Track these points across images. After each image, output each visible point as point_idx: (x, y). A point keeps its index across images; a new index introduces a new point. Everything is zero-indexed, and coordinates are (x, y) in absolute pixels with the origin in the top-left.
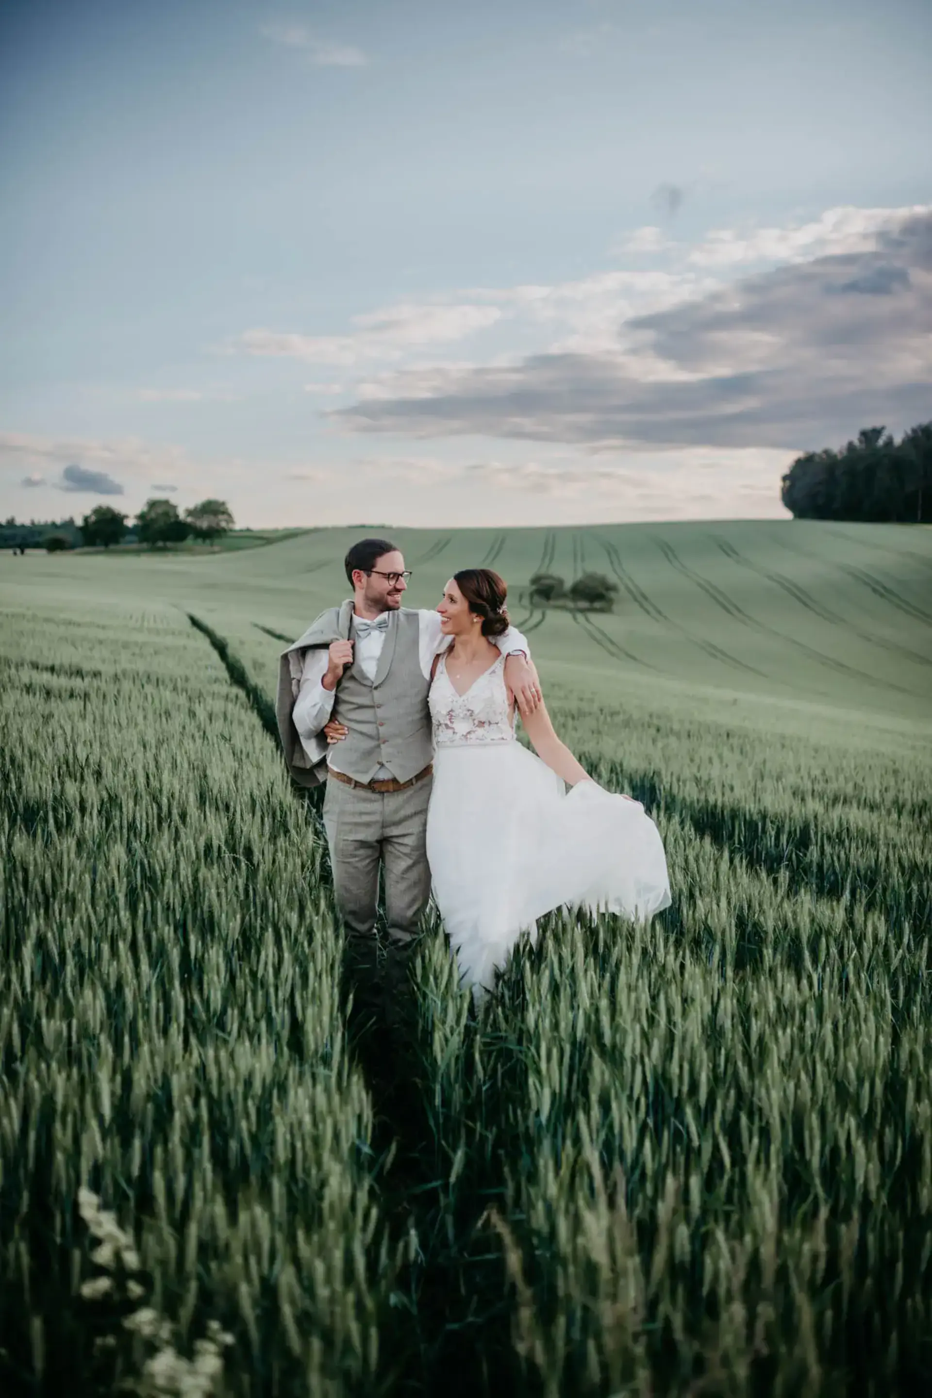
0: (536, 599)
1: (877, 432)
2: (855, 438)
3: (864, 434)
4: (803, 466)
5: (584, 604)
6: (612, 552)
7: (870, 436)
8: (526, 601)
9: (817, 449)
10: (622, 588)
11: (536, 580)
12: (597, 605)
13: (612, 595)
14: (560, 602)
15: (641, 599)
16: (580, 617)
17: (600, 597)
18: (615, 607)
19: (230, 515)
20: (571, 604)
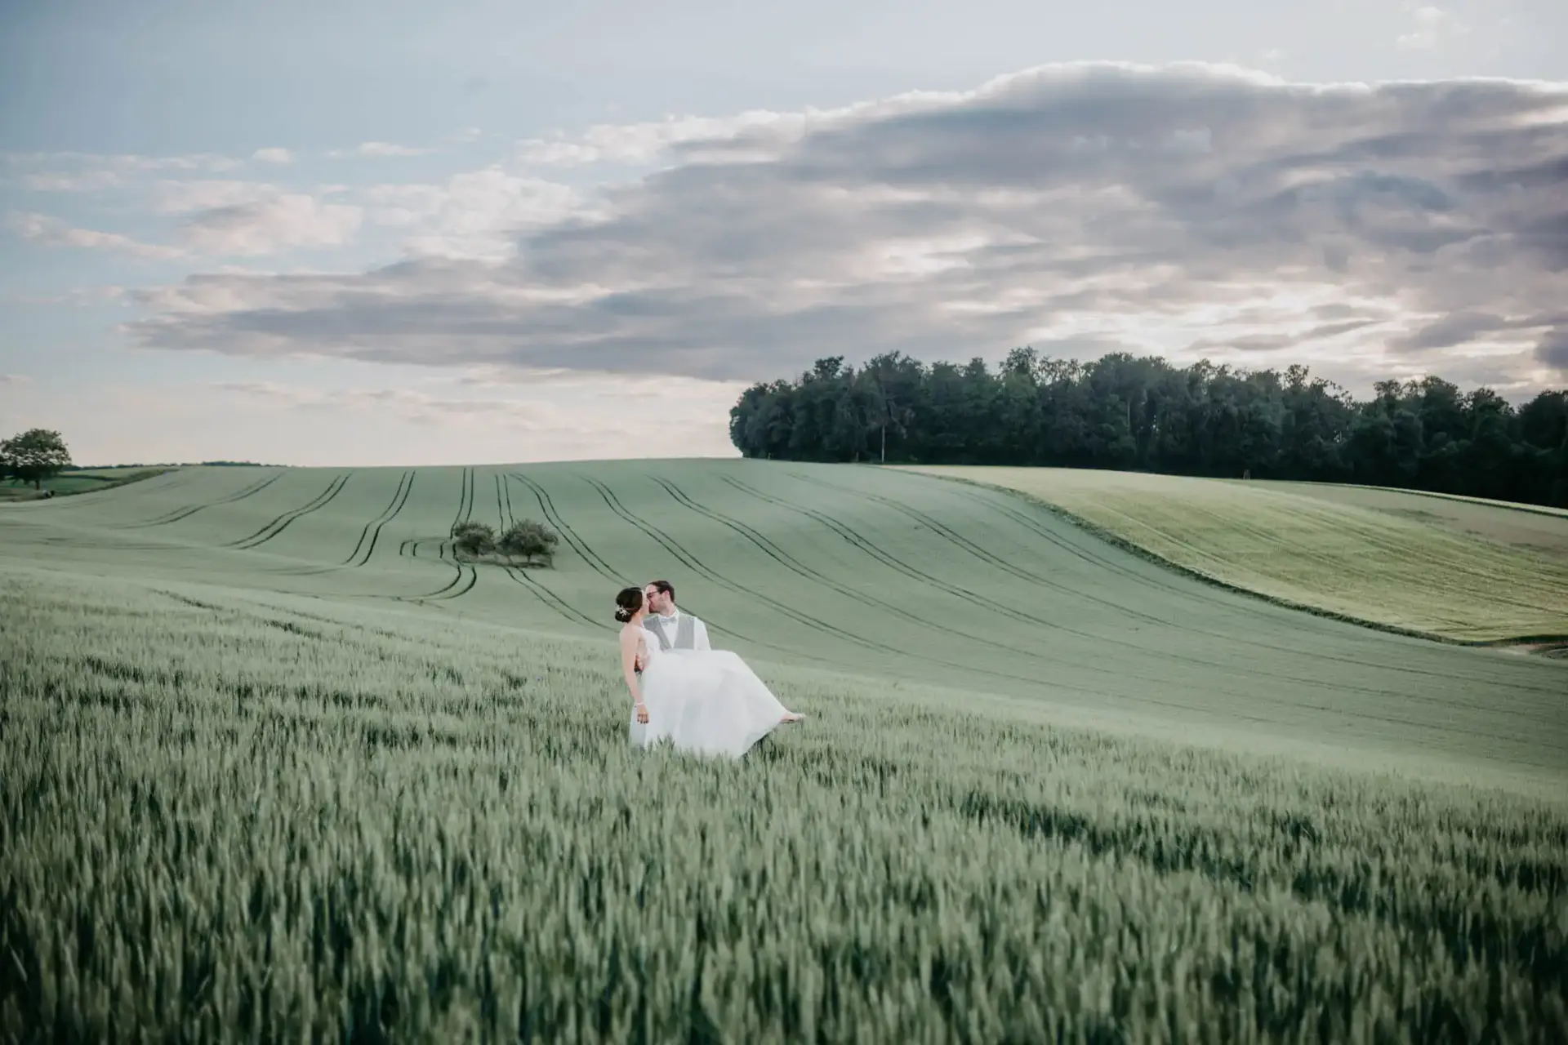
0: (460, 552)
1: (835, 362)
2: (811, 368)
3: (820, 364)
4: (754, 397)
5: (517, 559)
6: (541, 497)
7: (827, 366)
8: (449, 555)
9: (770, 380)
10: (561, 538)
11: (460, 531)
12: (535, 559)
13: (551, 546)
14: (490, 556)
15: (584, 552)
16: (516, 573)
17: (539, 550)
18: (555, 561)
19: (62, 449)
20: (502, 559)
